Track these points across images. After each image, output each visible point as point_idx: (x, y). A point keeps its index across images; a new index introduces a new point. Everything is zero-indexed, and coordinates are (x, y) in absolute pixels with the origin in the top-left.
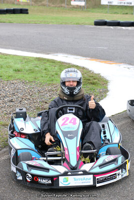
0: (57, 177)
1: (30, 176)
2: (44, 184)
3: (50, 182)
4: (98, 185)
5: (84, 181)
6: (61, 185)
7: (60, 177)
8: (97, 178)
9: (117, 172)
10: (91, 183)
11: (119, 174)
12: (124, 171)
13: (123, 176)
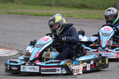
0: (20, 66)
1: (9, 66)
2: (14, 70)
3: (17, 69)
4: (42, 73)
6: (21, 70)
7: (21, 66)
8: (42, 68)
9: (57, 68)
10: (38, 71)
11: (58, 70)
12: (63, 70)
13: (63, 73)
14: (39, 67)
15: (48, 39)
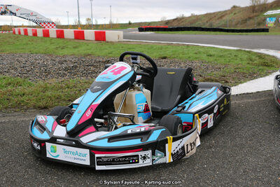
0: (44, 142)
3: (39, 148)
4: (98, 168)
5: (77, 157)
6: (48, 156)
8: (97, 155)
9: (141, 154)
10: (87, 163)
11: (144, 158)
12: (159, 155)
13: (157, 162)
14: (88, 150)
15: (123, 68)
